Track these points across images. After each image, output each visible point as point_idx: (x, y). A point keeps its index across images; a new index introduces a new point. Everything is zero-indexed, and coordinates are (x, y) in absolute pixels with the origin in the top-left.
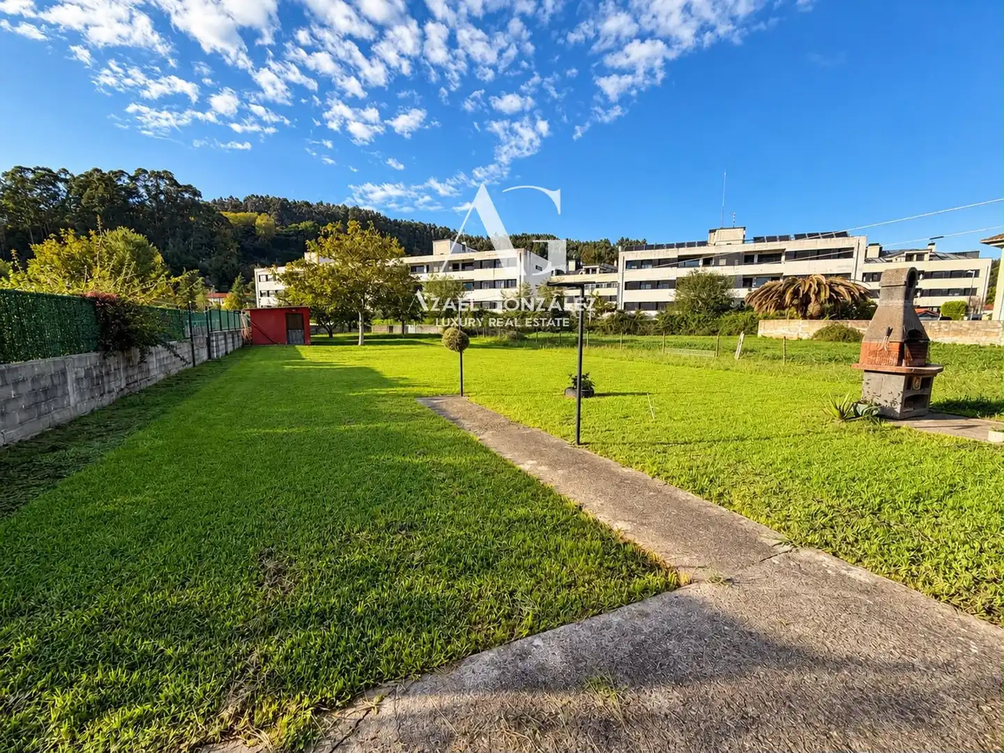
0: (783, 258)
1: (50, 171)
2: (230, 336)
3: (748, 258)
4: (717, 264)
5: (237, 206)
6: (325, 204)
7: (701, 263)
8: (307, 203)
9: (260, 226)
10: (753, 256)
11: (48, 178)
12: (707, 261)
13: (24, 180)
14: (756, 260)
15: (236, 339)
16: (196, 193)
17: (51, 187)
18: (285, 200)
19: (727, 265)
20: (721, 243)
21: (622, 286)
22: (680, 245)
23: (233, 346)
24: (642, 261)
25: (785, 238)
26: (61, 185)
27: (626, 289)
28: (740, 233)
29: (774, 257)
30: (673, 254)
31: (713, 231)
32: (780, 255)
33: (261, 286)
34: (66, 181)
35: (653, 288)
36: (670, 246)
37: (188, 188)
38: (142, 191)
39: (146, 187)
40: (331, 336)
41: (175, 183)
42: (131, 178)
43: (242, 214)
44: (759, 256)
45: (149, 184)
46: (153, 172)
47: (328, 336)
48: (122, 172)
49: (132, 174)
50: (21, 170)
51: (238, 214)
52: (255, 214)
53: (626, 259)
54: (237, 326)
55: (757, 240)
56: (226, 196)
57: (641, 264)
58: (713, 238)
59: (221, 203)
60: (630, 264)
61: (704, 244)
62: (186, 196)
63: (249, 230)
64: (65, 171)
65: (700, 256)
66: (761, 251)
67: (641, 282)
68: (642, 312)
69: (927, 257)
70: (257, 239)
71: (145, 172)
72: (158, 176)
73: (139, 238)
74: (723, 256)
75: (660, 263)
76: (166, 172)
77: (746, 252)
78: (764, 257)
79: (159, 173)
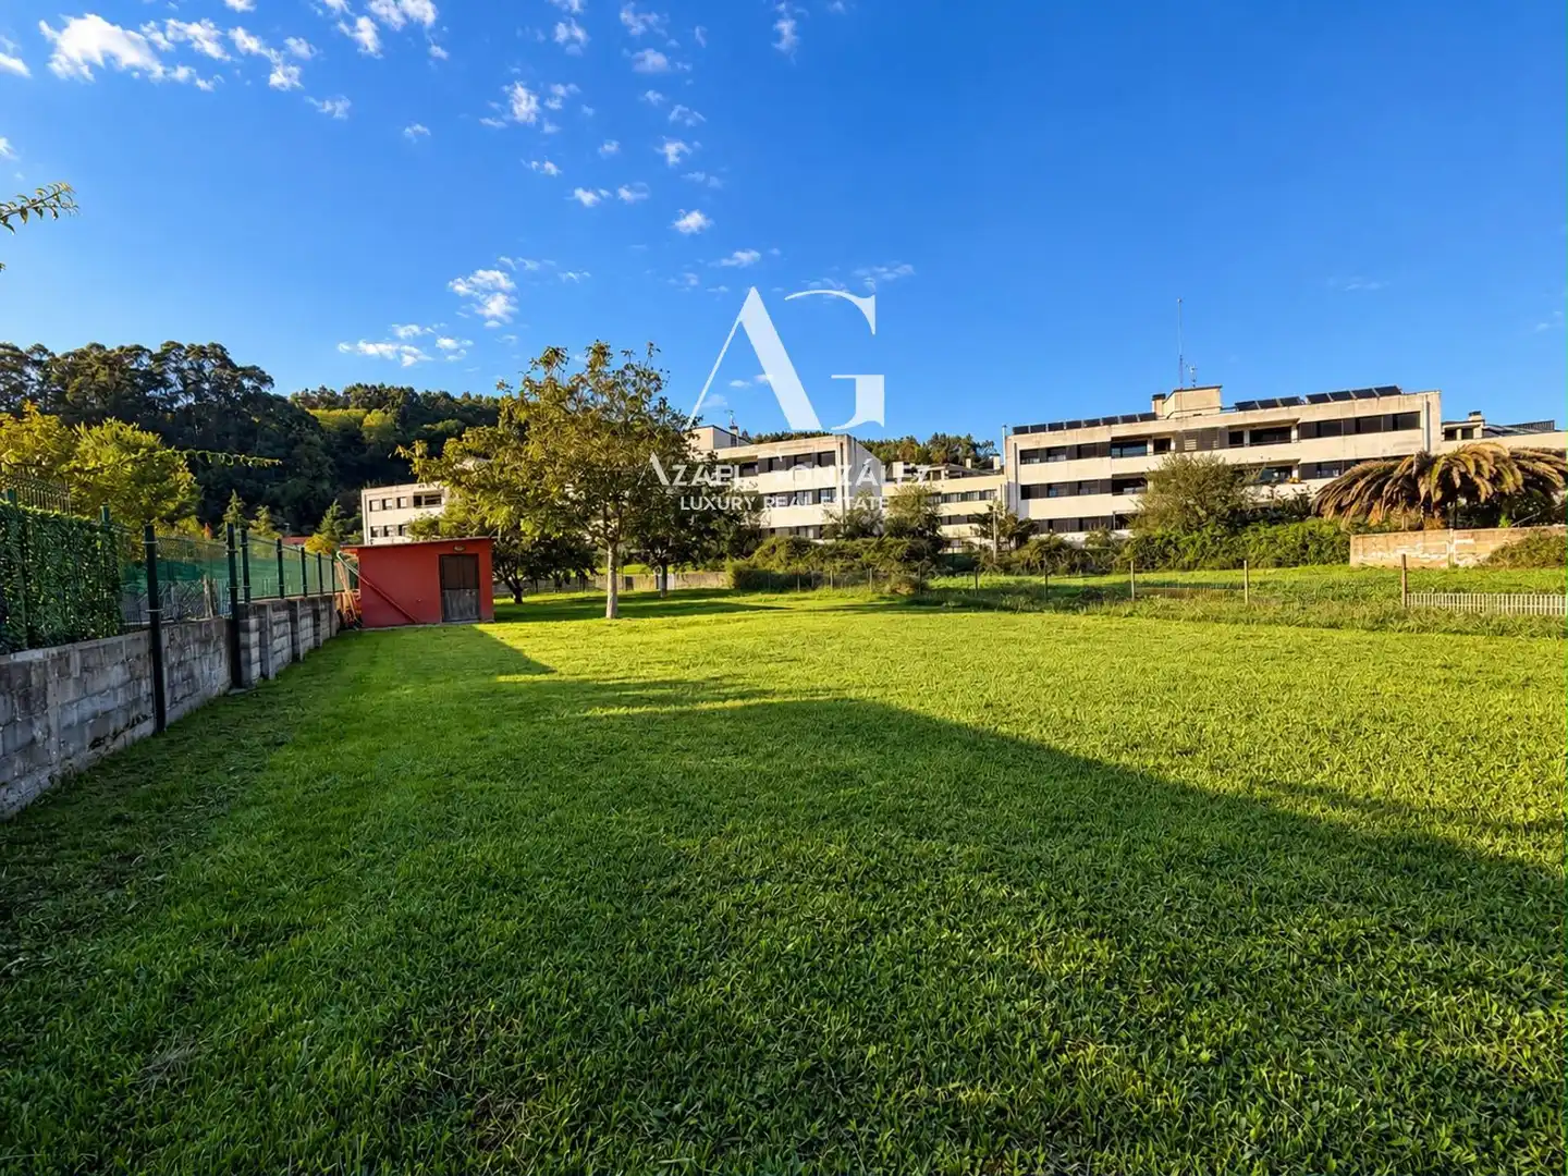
0: (1294, 433)
1: (16, 349)
2: (309, 609)
3: (1235, 437)
4: (1181, 449)
5: (331, 401)
6: (473, 397)
7: (1150, 448)
8: (446, 395)
9: (370, 429)
10: (1242, 433)
11: (11, 361)
12: (1161, 445)
14: (1247, 440)
15: (324, 616)
16: (265, 379)
17: (14, 375)
18: (411, 390)
19: (1198, 449)
20: (1181, 415)
21: (1016, 493)
22: (1110, 421)
23: (316, 634)
24: (1048, 449)
25: (1292, 402)
26: (34, 373)
27: (1023, 498)
28: (1214, 397)
29: (1278, 433)
30: (1102, 435)
31: (1160, 397)
32: (1288, 430)
33: (373, 519)
34: (42, 364)
35: (1071, 494)
36: (1093, 423)
37: (252, 372)
38: (172, 377)
39: (179, 371)
40: (518, 600)
41: (228, 364)
42: (155, 358)
43: (339, 412)
44: (1252, 433)
45: (185, 365)
46: (192, 347)
47: (512, 601)
48: (139, 348)
49: (156, 350)
51: (333, 412)
52: (361, 412)
53: (1019, 448)
54: (328, 588)
55: (1242, 407)
56: (314, 387)
57: (1050, 454)
58: (1167, 407)
59: (306, 398)
60: (1026, 456)
61: (1152, 417)
62: (247, 383)
63: (351, 435)
64: (41, 349)
65: (1150, 436)
66: (1254, 425)
67: (1049, 485)
69: (1477, 432)
70: (364, 451)
71: (180, 347)
72: (201, 352)
74: (1190, 434)
75: (1081, 452)
76: (214, 346)
77: (1230, 427)
78: (1262, 435)
79: (202, 348)
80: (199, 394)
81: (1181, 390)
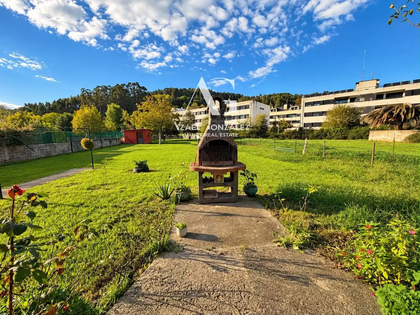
0: (404, 94)
1: (105, 86)
3: (379, 96)
4: (358, 101)
7: (349, 101)
8: (185, 89)
10: (383, 95)
11: (105, 89)
12: (353, 100)
13: (99, 90)
14: (385, 96)
16: (146, 89)
17: (105, 92)
19: (365, 101)
20: (362, 89)
21: (303, 115)
24: (314, 102)
25: (407, 83)
26: (108, 91)
27: (305, 116)
28: (374, 83)
29: (398, 94)
30: (331, 97)
31: (358, 83)
32: (402, 93)
34: (109, 89)
35: (320, 115)
36: (331, 93)
37: (143, 88)
39: (131, 89)
41: (139, 86)
42: (127, 86)
44: (387, 95)
45: (132, 87)
48: (124, 84)
50: (98, 87)
53: (305, 102)
55: (386, 85)
57: (313, 104)
58: (357, 87)
60: (307, 104)
61: (351, 90)
62: (142, 90)
64: (109, 86)
65: (349, 97)
66: (388, 92)
67: (313, 113)
68: (312, 128)
71: (131, 83)
72: (134, 84)
73: (118, 106)
74: (362, 96)
75: (324, 103)
76: (137, 83)
77: (377, 93)
78: (390, 95)
79: (135, 83)
80: (134, 94)
81: (363, 81)
